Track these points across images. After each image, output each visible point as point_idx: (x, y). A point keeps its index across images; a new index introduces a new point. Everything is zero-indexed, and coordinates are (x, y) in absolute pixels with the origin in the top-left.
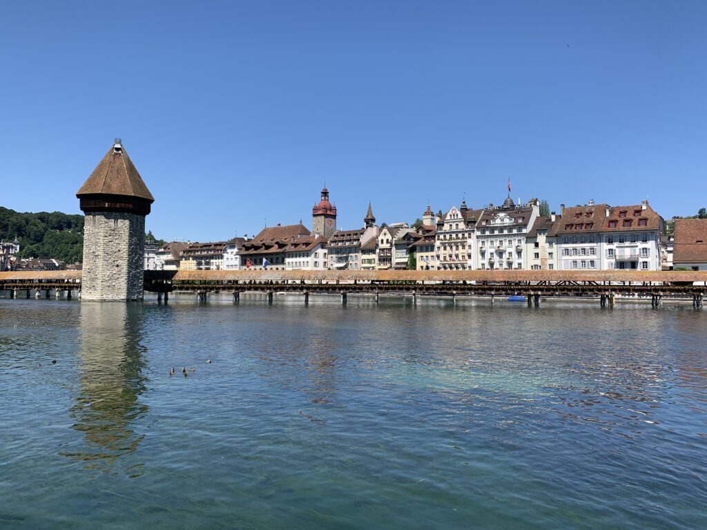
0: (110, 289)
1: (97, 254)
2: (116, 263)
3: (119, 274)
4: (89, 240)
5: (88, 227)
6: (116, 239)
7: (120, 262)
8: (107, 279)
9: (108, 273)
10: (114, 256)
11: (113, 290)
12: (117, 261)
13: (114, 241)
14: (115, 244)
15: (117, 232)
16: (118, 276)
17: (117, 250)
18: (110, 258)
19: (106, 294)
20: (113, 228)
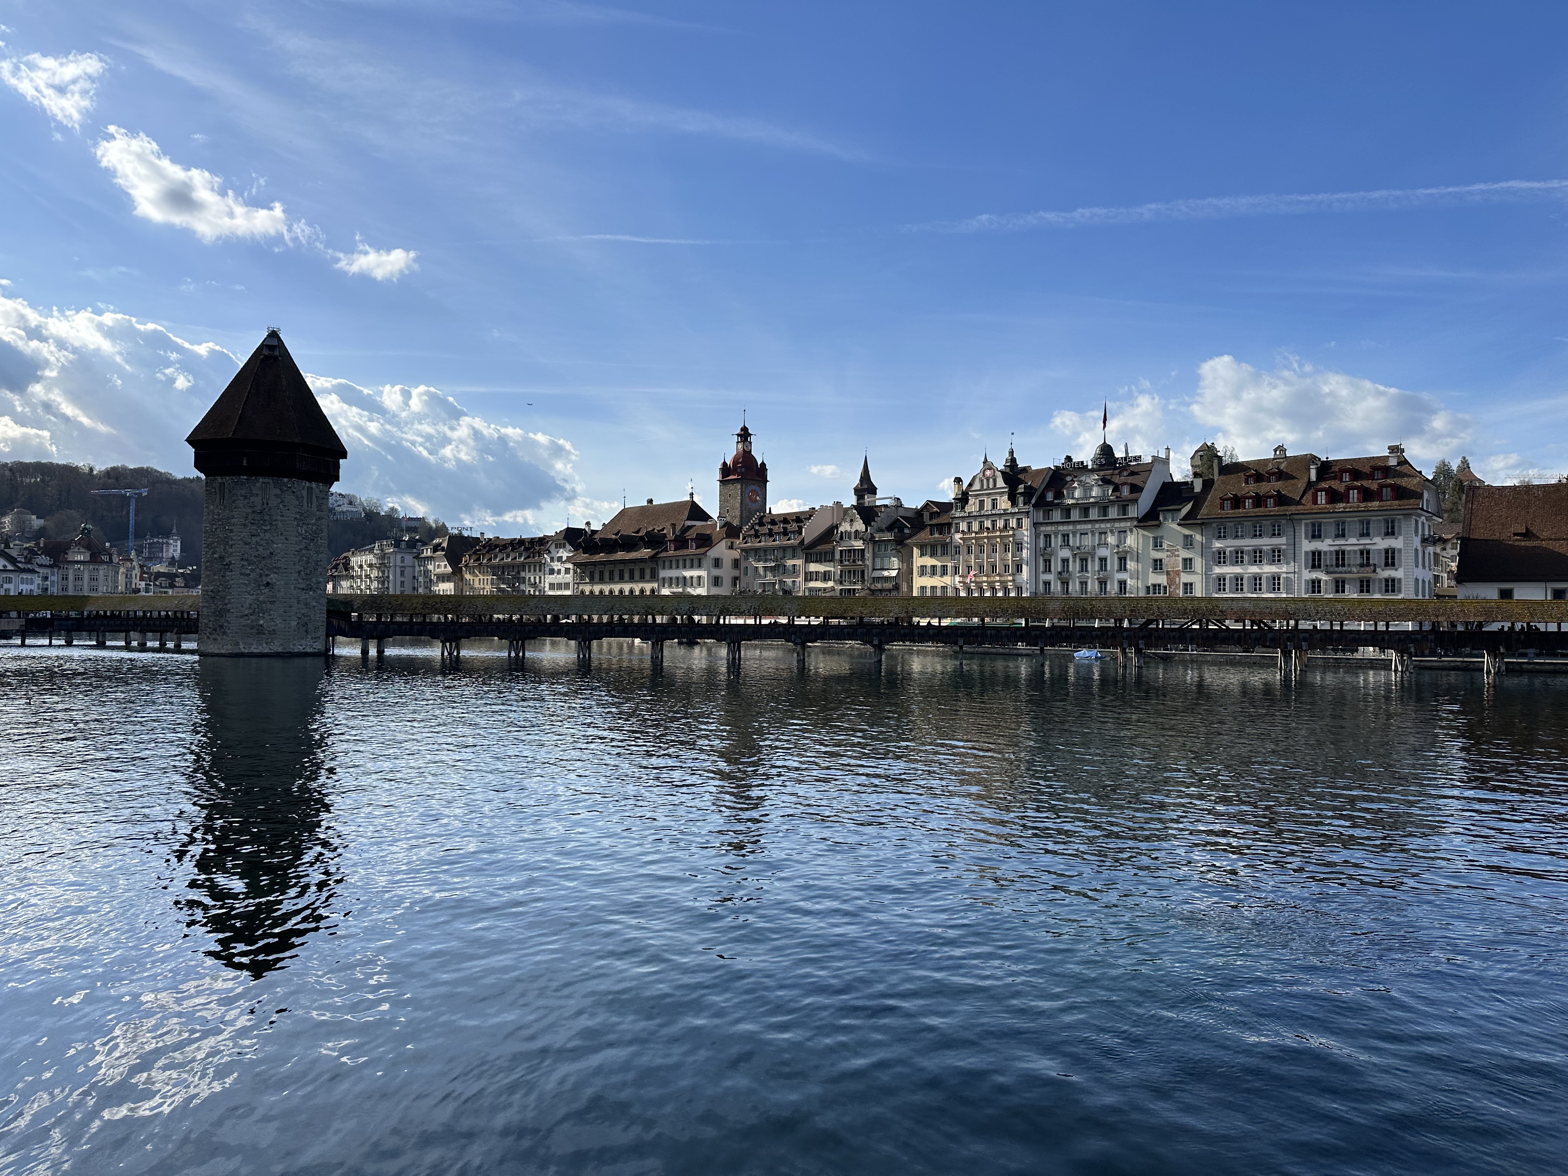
0: (254, 631)
1: (227, 561)
2: (265, 580)
3: (272, 603)
4: (213, 533)
5: (212, 507)
6: (266, 531)
7: (273, 578)
8: (247, 612)
9: (250, 599)
10: (260, 566)
11: (259, 633)
12: (267, 575)
13: (262, 535)
14: (263, 542)
15: (267, 517)
16: (269, 606)
17: (266, 553)
18: (252, 570)
19: (244, 643)
20: (258, 508)
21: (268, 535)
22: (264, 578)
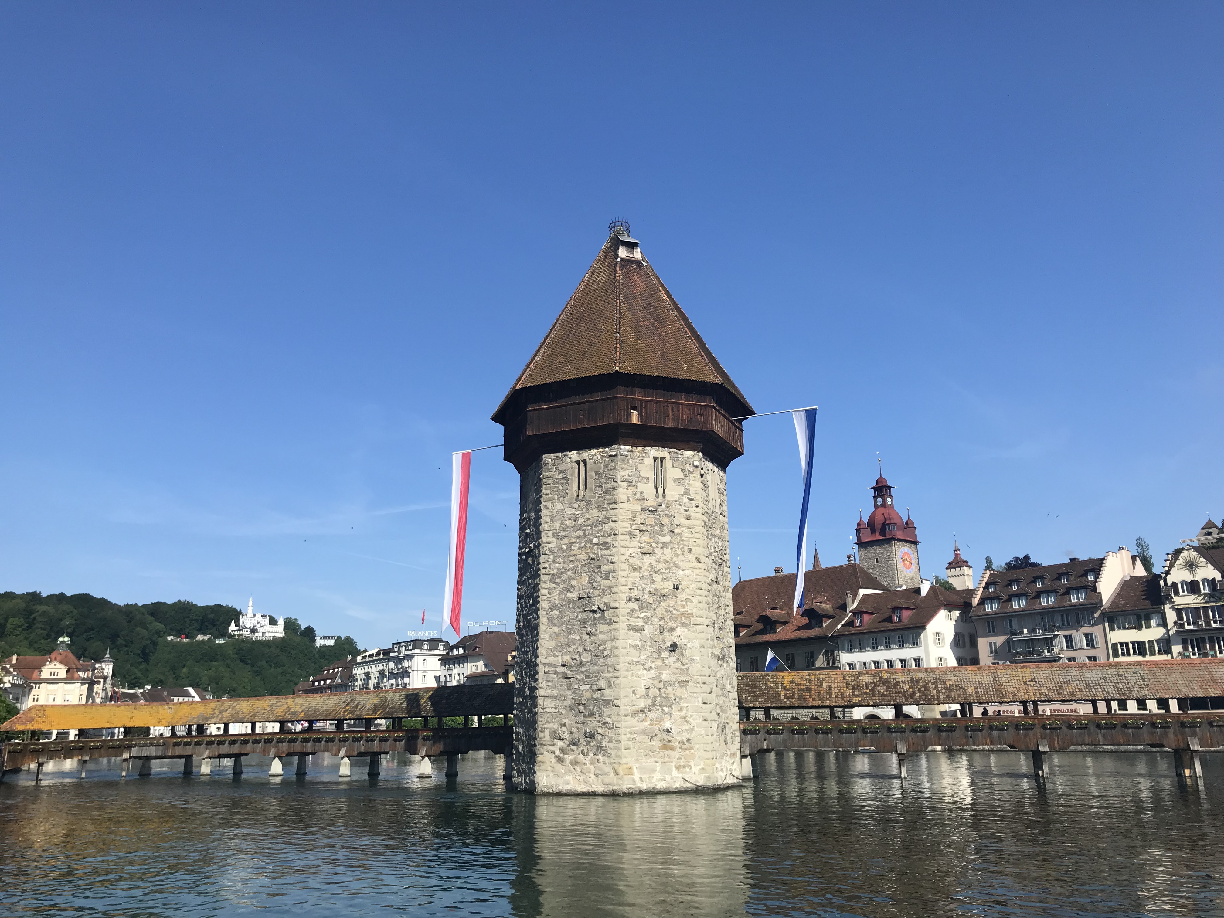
0: (656, 743)
1: (597, 603)
2: (669, 638)
3: (683, 684)
4: (566, 553)
5: (559, 506)
6: (664, 545)
7: (681, 635)
8: (642, 704)
9: (644, 678)
10: (660, 611)
11: (665, 748)
12: (672, 630)
13: (658, 552)
14: (660, 566)
15: (665, 520)
16: (679, 691)
17: (668, 586)
18: (647, 620)
19: (641, 769)
20: (651, 503)
21: (667, 551)
22: (667, 634)
